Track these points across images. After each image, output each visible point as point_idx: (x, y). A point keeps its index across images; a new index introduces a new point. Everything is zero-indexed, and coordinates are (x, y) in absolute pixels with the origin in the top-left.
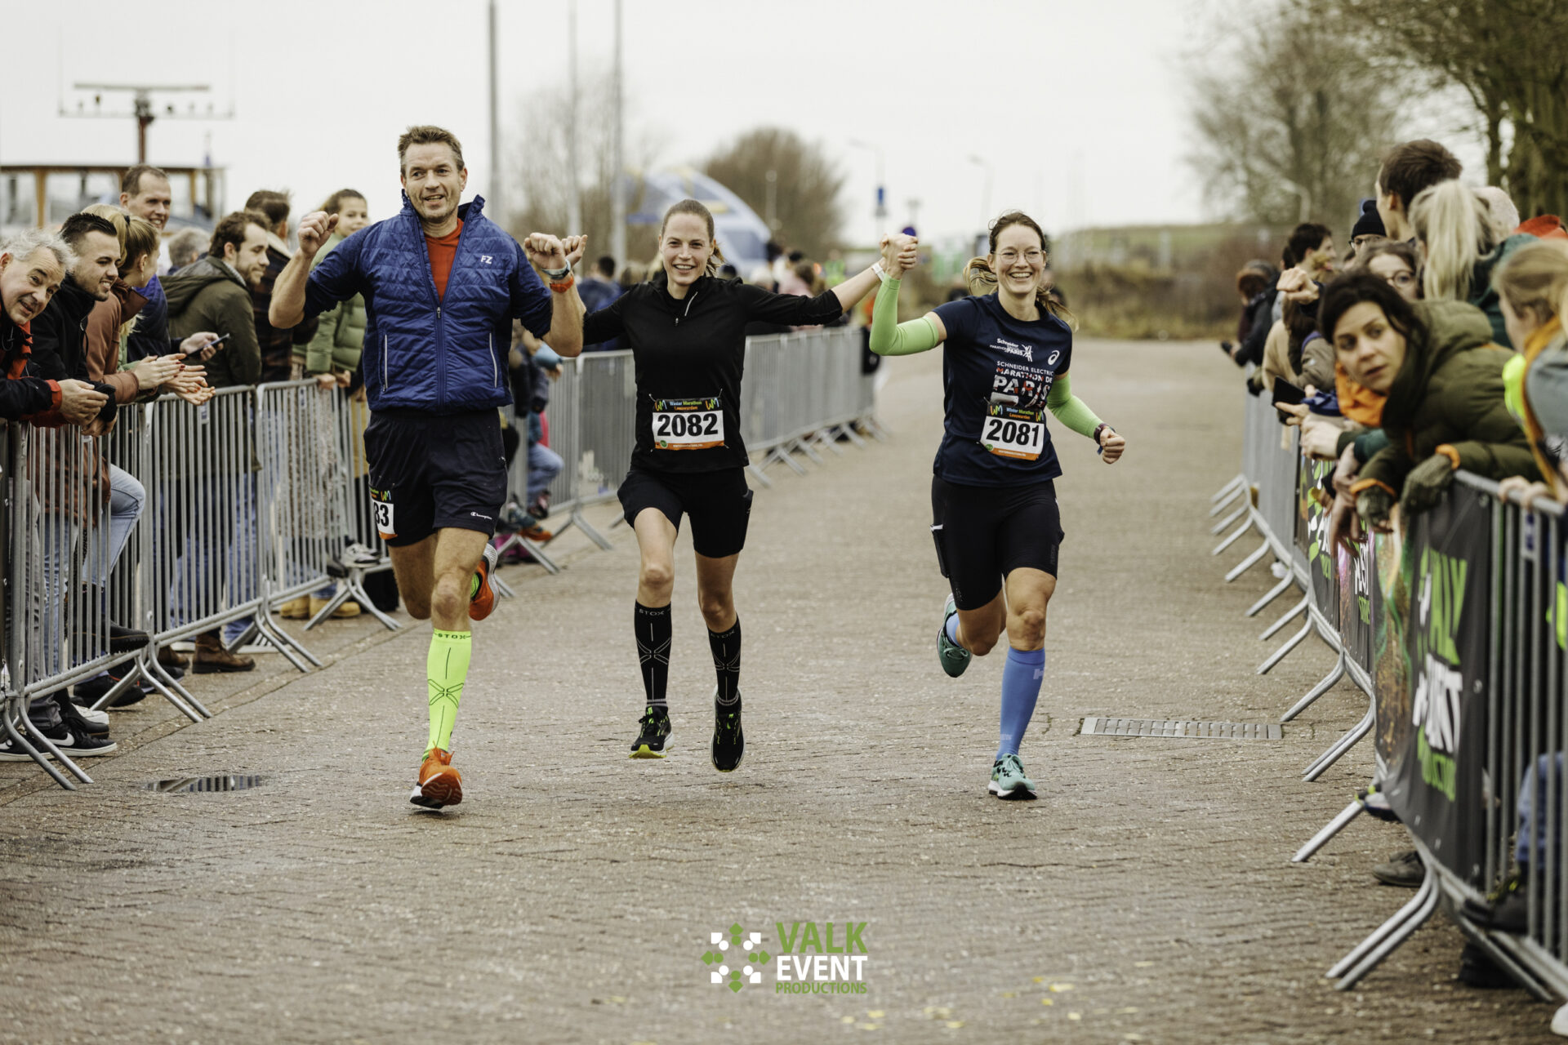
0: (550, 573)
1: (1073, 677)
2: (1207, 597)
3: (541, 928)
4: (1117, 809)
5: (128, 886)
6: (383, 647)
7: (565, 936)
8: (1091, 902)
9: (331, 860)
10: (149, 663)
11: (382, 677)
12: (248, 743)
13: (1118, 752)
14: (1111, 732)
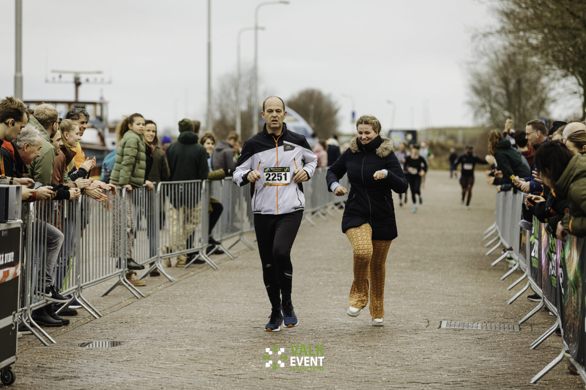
0: (232, 259)
1: (436, 304)
4: (458, 360)
5: (70, 387)
11: (168, 301)
12: (117, 327)
13: (456, 335)
14: (452, 327)
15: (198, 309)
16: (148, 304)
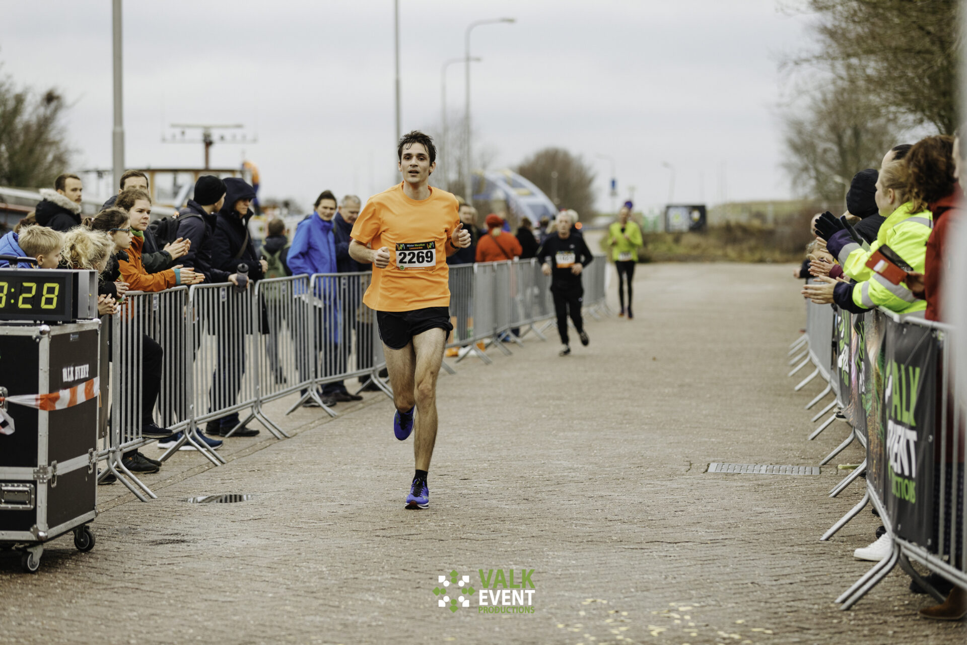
1: (706, 442)
2: (784, 399)
3: (397, 576)
4: (724, 512)
5: (171, 553)
6: (324, 426)
7: (410, 580)
8: (706, 562)
9: (284, 539)
10: (191, 434)
11: (322, 442)
13: (728, 481)
14: (724, 471)
15: (363, 452)
16: (292, 447)
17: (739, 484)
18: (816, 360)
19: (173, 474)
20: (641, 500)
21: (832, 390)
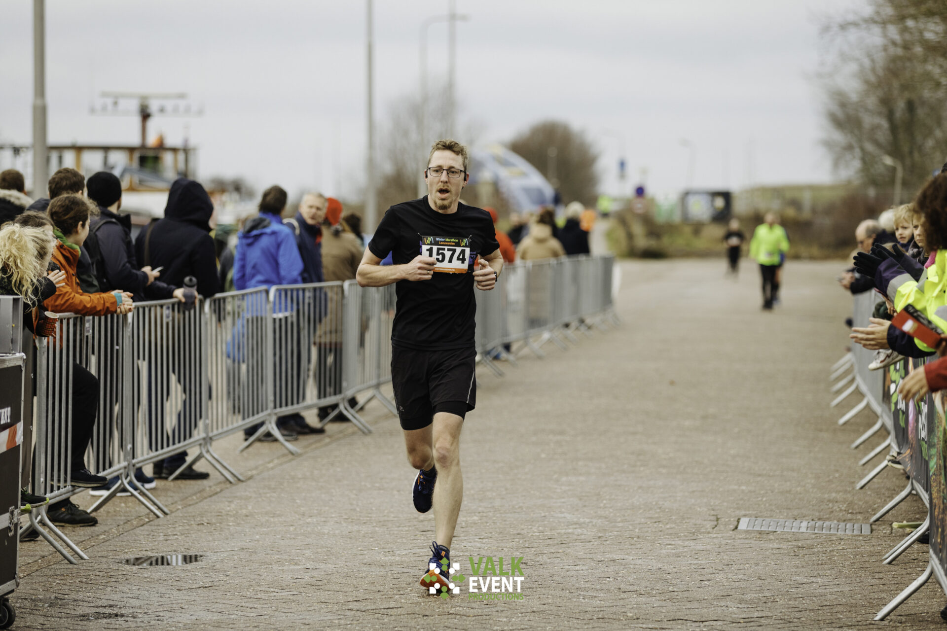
1: (735, 491)
2: (826, 435)
4: (759, 582)
6: (284, 466)
9: (240, 613)
10: (129, 479)
11: (282, 487)
12: (192, 532)
13: (762, 542)
14: (757, 528)
15: (332, 500)
16: (247, 493)
17: (776, 546)
18: (864, 388)
19: (107, 529)
20: (660, 565)
21: (883, 426)
